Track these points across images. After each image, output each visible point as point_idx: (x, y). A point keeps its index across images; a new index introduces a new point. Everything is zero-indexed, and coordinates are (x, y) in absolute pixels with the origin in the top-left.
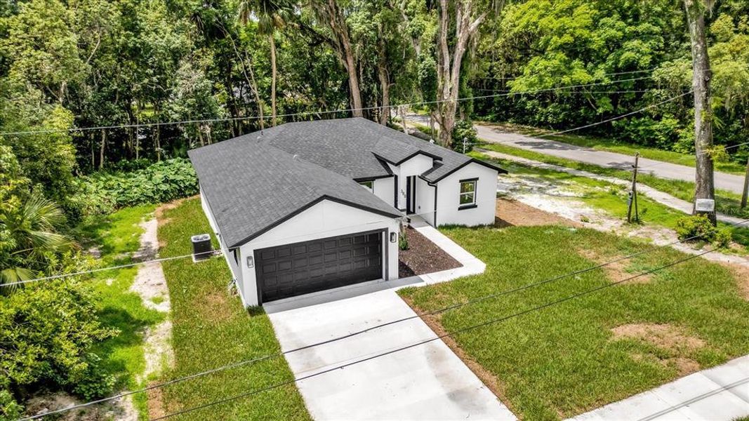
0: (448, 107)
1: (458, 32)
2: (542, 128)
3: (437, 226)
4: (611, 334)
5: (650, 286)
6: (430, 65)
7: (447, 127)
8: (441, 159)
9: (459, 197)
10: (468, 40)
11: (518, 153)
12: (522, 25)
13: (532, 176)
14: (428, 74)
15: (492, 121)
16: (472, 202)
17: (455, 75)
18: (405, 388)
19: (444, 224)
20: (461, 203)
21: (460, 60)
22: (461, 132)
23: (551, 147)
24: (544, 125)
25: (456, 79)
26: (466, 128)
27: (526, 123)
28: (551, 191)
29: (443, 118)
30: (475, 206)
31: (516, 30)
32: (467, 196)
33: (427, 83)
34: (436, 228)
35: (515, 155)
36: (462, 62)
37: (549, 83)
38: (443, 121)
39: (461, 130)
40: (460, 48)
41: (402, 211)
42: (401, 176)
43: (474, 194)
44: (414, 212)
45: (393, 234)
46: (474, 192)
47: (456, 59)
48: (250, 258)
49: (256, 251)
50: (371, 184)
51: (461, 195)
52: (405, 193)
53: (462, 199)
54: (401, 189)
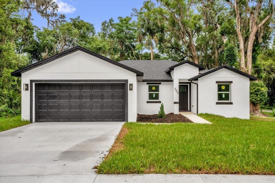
3: (199, 114)
8: (204, 69)
10: (258, 32)
14: (230, 53)
16: (229, 100)
20: (218, 100)
30: (231, 103)
32: (224, 95)
34: (197, 115)
40: (252, 38)
41: (175, 103)
42: (174, 81)
43: (230, 94)
44: (190, 111)
45: (131, 85)
46: (230, 92)
47: (249, 44)
48: (27, 85)
49: (32, 81)
50: (158, 86)
51: (218, 94)
52: (178, 91)
53: (220, 97)
54: (174, 88)
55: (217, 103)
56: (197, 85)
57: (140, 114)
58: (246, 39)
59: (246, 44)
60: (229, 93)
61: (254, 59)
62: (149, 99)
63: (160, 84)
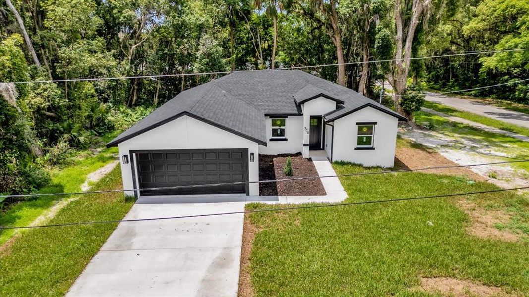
0: (399, 71)
1: (414, 6)
2: (521, 104)
3: (333, 161)
4: (417, 282)
5: (509, 246)
6: (384, 36)
7: (398, 88)
8: (343, 103)
9: (357, 138)
10: (423, 12)
11: (480, 119)
12: (501, 8)
13: (477, 137)
14: (383, 42)
15: (476, 96)
16: (370, 144)
17: (409, 44)
18: (167, 283)
19: (340, 161)
20: (358, 144)
21: (413, 31)
22: (410, 94)
23: (518, 118)
24: (523, 101)
25: (409, 47)
26: (414, 90)
27: (506, 98)
28: (482, 151)
29: (395, 81)
30: (373, 149)
31: (496, 14)
32: (365, 138)
33: (381, 50)
34: (331, 163)
35: (476, 121)
36: (415, 33)
37: (518, 58)
38: (395, 83)
39: (410, 91)
40: (414, 21)
41: (305, 145)
42: (304, 115)
43: (373, 137)
44: (323, 149)
45: (252, 154)
46: (372, 135)
47: (410, 30)
48: (126, 156)
49: (131, 152)
50: (284, 120)
51: (358, 137)
52: (309, 130)
53: (360, 141)
54: (304, 126)
55: (357, 149)
56: (333, 127)
57: (262, 154)
58: (406, 23)
59: (406, 30)
60: (371, 137)
61: (415, 50)
62: (273, 136)
63: (287, 117)
